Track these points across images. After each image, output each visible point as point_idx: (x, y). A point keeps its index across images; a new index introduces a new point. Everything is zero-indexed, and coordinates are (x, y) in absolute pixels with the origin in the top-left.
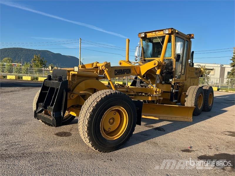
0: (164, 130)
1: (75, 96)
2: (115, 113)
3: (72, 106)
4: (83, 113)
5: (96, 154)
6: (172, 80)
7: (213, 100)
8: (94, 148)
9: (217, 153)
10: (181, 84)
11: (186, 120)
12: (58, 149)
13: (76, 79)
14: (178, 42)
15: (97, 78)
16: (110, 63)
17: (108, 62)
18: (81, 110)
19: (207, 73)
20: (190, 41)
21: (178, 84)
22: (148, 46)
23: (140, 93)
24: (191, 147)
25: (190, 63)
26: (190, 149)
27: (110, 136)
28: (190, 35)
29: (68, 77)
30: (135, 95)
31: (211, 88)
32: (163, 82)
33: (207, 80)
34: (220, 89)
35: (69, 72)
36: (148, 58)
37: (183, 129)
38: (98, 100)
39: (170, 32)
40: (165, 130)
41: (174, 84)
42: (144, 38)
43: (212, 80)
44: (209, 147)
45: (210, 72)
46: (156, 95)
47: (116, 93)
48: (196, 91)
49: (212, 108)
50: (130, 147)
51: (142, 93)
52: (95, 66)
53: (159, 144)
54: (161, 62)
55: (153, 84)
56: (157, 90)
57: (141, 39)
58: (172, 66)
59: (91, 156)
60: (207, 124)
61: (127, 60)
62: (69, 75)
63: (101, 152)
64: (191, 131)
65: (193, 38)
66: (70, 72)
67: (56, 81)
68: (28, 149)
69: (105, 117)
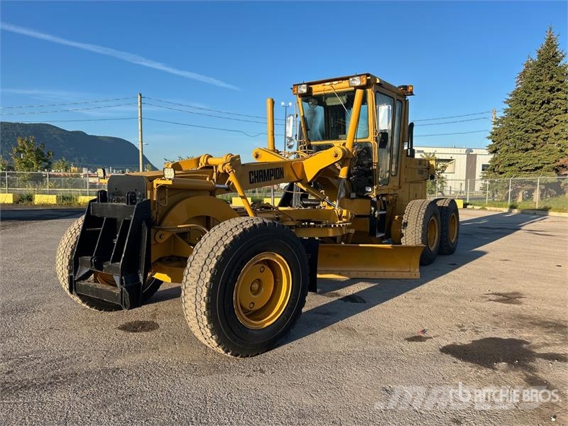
0: (363, 300)
1: (167, 236)
2: (262, 270)
3: (160, 260)
4: (193, 274)
5: (226, 363)
6: (373, 190)
7: (458, 228)
8: (223, 349)
9: (477, 338)
10: (391, 197)
11: (406, 275)
12: (137, 358)
13: (167, 196)
14: (382, 103)
15: (213, 192)
16: (239, 156)
17: (235, 155)
18: (188, 265)
19: (440, 170)
20: (407, 102)
21: (384, 199)
22: (314, 113)
23: (304, 221)
24: (424, 331)
25: (407, 150)
26: (422, 335)
27: (255, 320)
28: (405, 88)
29: (149, 192)
30: (296, 226)
31: (453, 202)
32: (353, 195)
33: (439, 185)
34: (468, 204)
35: (151, 181)
36: (315, 140)
37: (402, 296)
38: (228, 242)
39: (365, 83)
40: (366, 300)
41: (377, 197)
42: (307, 97)
43: (449, 183)
44: (459, 327)
45: (445, 167)
46: (341, 225)
47: (265, 223)
48: (424, 211)
49: (456, 246)
50: (298, 341)
51: (309, 221)
52: (204, 165)
53: (357, 331)
54: (348, 149)
55: (332, 200)
56: (342, 212)
57: (300, 99)
58: (371, 157)
59: (215, 367)
60: (451, 281)
61: (271, 148)
62: (152, 188)
63: (238, 358)
64: (419, 299)
65: (411, 94)
66: (154, 181)
67: (120, 204)
68: (63, 366)
69: (242, 279)
